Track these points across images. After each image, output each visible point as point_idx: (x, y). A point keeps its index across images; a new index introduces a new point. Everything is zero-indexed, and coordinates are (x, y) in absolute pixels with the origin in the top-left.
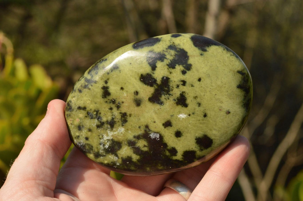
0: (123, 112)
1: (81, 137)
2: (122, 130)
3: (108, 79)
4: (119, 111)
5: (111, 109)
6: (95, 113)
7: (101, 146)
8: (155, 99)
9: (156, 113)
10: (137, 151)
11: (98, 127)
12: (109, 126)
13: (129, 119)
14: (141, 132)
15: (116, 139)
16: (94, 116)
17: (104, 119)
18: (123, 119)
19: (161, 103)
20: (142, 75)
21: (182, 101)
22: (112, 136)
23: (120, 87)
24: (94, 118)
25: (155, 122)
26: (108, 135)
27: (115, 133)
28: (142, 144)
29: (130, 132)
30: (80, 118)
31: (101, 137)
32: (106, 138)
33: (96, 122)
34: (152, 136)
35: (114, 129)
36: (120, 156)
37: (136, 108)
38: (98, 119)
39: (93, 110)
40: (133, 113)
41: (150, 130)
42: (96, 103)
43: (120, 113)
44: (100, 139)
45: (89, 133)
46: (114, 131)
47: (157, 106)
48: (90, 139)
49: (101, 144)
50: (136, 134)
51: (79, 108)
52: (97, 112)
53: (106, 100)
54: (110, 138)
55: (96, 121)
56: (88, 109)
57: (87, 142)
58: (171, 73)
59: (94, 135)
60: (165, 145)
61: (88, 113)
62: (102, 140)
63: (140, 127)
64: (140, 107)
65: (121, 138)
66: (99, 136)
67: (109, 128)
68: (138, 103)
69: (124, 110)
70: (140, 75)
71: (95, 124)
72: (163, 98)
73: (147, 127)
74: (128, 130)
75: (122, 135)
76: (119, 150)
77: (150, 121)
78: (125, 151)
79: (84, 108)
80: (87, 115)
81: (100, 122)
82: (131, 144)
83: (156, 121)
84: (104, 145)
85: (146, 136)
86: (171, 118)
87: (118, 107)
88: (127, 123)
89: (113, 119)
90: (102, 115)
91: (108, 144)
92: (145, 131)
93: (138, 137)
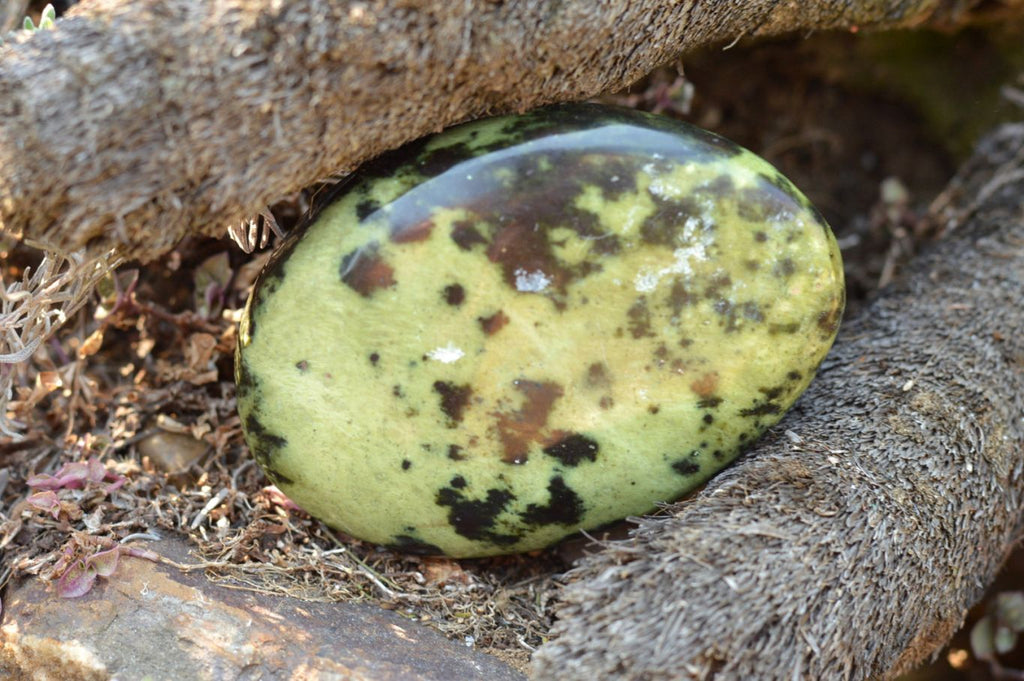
0: (644, 341)
1: (782, 239)
2: (645, 285)
3: (702, 429)
4: (657, 339)
5: (685, 343)
6: (738, 322)
7: (709, 220)
8: (541, 396)
9: (535, 353)
10: (587, 224)
11: (726, 282)
12: (688, 289)
13: (624, 321)
14: (579, 287)
15: (662, 250)
16: (740, 312)
17: (705, 307)
18: (644, 319)
19: (522, 385)
20: (593, 459)
21: (454, 399)
22: (674, 261)
23: (659, 414)
24: (739, 306)
25: (536, 324)
26: (691, 260)
27: (667, 271)
28: (572, 248)
29: (617, 282)
30: (787, 297)
31: (714, 252)
32: (697, 252)
33: (733, 296)
34: (541, 281)
35: (670, 282)
36: (643, 197)
37: (601, 357)
38: (727, 304)
39: (746, 333)
40: (613, 341)
41: (549, 296)
42: (738, 352)
43: (653, 335)
44: (715, 245)
45: (753, 255)
46: (670, 275)
47: (533, 373)
48: (750, 236)
49: (713, 228)
50: (594, 279)
51: (792, 329)
52: (731, 328)
53: (705, 368)
54: (681, 254)
55: (733, 299)
56: (763, 330)
57: (757, 227)
58: (501, 477)
59: (737, 254)
60: (492, 255)
61: (761, 317)
62: (710, 241)
63: (585, 301)
64: (590, 362)
65: (646, 257)
66: (720, 253)
67: (689, 282)
68: (597, 373)
69: (644, 347)
70: (600, 458)
71: (734, 288)
72: (517, 401)
73: (560, 307)
74: (624, 287)
75: (643, 267)
76: (650, 218)
77: (553, 326)
78: (625, 216)
79: (775, 330)
80: (766, 311)
81: (718, 297)
82: (609, 245)
83: (531, 328)
84: (701, 226)
85: (564, 277)
86: (483, 344)
87: (662, 352)
88: (627, 305)
89: (677, 314)
90: (715, 318)
91: (687, 234)
92: (564, 293)
93: (587, 268)
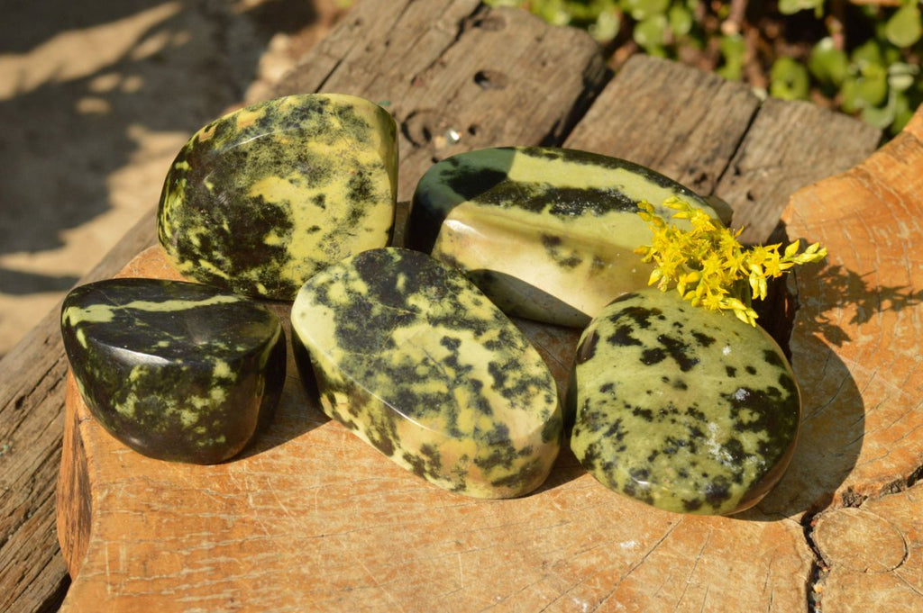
0: (686, 410)
1: (699, 482)
2: (712, 426)
3: (624, 402)
4: (683, 414)
5: (674, 421)
6: (670, 443)
7: (726, 464)
8: (686, 364)
9: (707, 374)
10: (753, 427)
11: (693, 451)
12: (700, 438)
13: (701, 409)
14: (728, 407)
15: (724, 441)
16: (674, 447)
17: (686, 438)
18: (696, 416)
19: (696, 361)
20: (641, 360)
21: (705, 341)
22: (716, 442)
23: (645, 393)
24: (678, 449)
25: (721, 383)
26: (713, 447)
27: (714, 436)
28: (745, 415)
29: (720, 418)
30: (669, 466)
31: (710, 457)
32: (716, 451)
33: (684, 451)
34: (740, 396)
35: (707, 434)
36: (753, 452)
37: (689, 391)
38: (681, 445)
39: (664, 444)
40: (693, 400)
41: (731, 395)
42: (654, 434)
43: (686, 414)
44: (713, 459)
45: (698, 467)
46: (711, 436)
47: (698, 367)
48: (708, 472)
49: (722, 463)
50: (728, 413)
51: (651, 459)
52: (668, 439)
53: (656, 420)
54: (718, 447)
55: (682, 448)
56: (659, 449)
57: (711, 477)
58: (655, 330)
59: (704, 463)
60: (760, 392)
61: (666, 452)
62: (717, 459)
63: (719, 404)
64: (689, 387)
65: (726, 435)
66: (708, 458)
67: (702, 440)
68: (682, 386)
69: (683, 407)
70: (640, 362)
71: (688, 452)
72: (689, 354)
73: (723, 395)
74: (716, 419)
75: (721, 431)
76: (742, 447)
77: (716, 387)
78: (749, 441)
79: (655, 453)
80: (667, 456)
81: (688, 445)
82: (740, 427)
83: (720, 380)
84: (726, 460)
85: (736, 406)
86: (724, 363)
87: (675, 411)
88: (707, 415)
89: (690, 427)
90: (677, 437)
91: (726, 453)
92: (728, 400)
93: (734, 414)
